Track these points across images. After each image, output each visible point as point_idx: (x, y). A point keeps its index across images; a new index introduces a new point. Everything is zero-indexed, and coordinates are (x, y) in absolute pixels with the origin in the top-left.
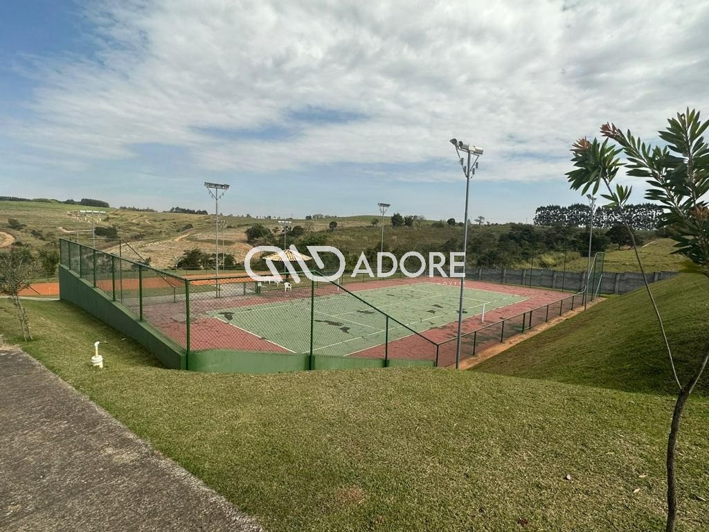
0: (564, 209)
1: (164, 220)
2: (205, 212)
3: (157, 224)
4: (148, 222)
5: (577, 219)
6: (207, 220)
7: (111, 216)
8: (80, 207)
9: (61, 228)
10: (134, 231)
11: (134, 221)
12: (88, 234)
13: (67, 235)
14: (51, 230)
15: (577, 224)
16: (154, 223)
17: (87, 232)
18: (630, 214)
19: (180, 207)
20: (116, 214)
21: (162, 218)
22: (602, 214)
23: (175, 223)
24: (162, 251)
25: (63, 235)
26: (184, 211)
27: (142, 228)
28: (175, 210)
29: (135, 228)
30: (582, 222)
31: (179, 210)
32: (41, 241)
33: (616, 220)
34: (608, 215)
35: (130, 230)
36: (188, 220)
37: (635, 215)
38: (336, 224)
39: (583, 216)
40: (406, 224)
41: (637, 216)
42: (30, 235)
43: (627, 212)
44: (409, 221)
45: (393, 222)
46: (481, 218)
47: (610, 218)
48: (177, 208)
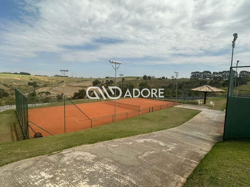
0: (201, 73)
1: (53, 79)
2: (67, 76)
3: (50, 81)
4: (47, 80)
5: (206, 76)
6: (69, 79)
7: (32, 78)
8: (19, 75)
9: (14, 83)
10: (42, 83)
11: (41, 80)
12: (25, 85)
13: (17, 85)
14: (11, 84)
15: (206, 78)
16: (49, 80)
17: (25, 84)
18: (225, 74)
19: (58, 75)
20: (35, 78)
21: (52, 79)
22: (215, 74)
23: (57, 80)
24: (61, 91)
25: (16, 85)
26: (59, 76)
27: (45, 82)
28: (56, 76)
29: (42, 82)
30: (208, 77)
31: (57, 76)
32: (8, 88)
33: (220, 76)
34: (217, 74)
35: (40, 83)
36: (62, 79)
37: (227, 74)
38: (124, 79)
39: (208, 75)
40: (149, 79)
41: (228, 75)
42: (3, 86)
43: (224, 73)
44: (149, 78)
45: (144, 78)
46: (173, 76)
47: (218, 76)
48: (57, 75)
